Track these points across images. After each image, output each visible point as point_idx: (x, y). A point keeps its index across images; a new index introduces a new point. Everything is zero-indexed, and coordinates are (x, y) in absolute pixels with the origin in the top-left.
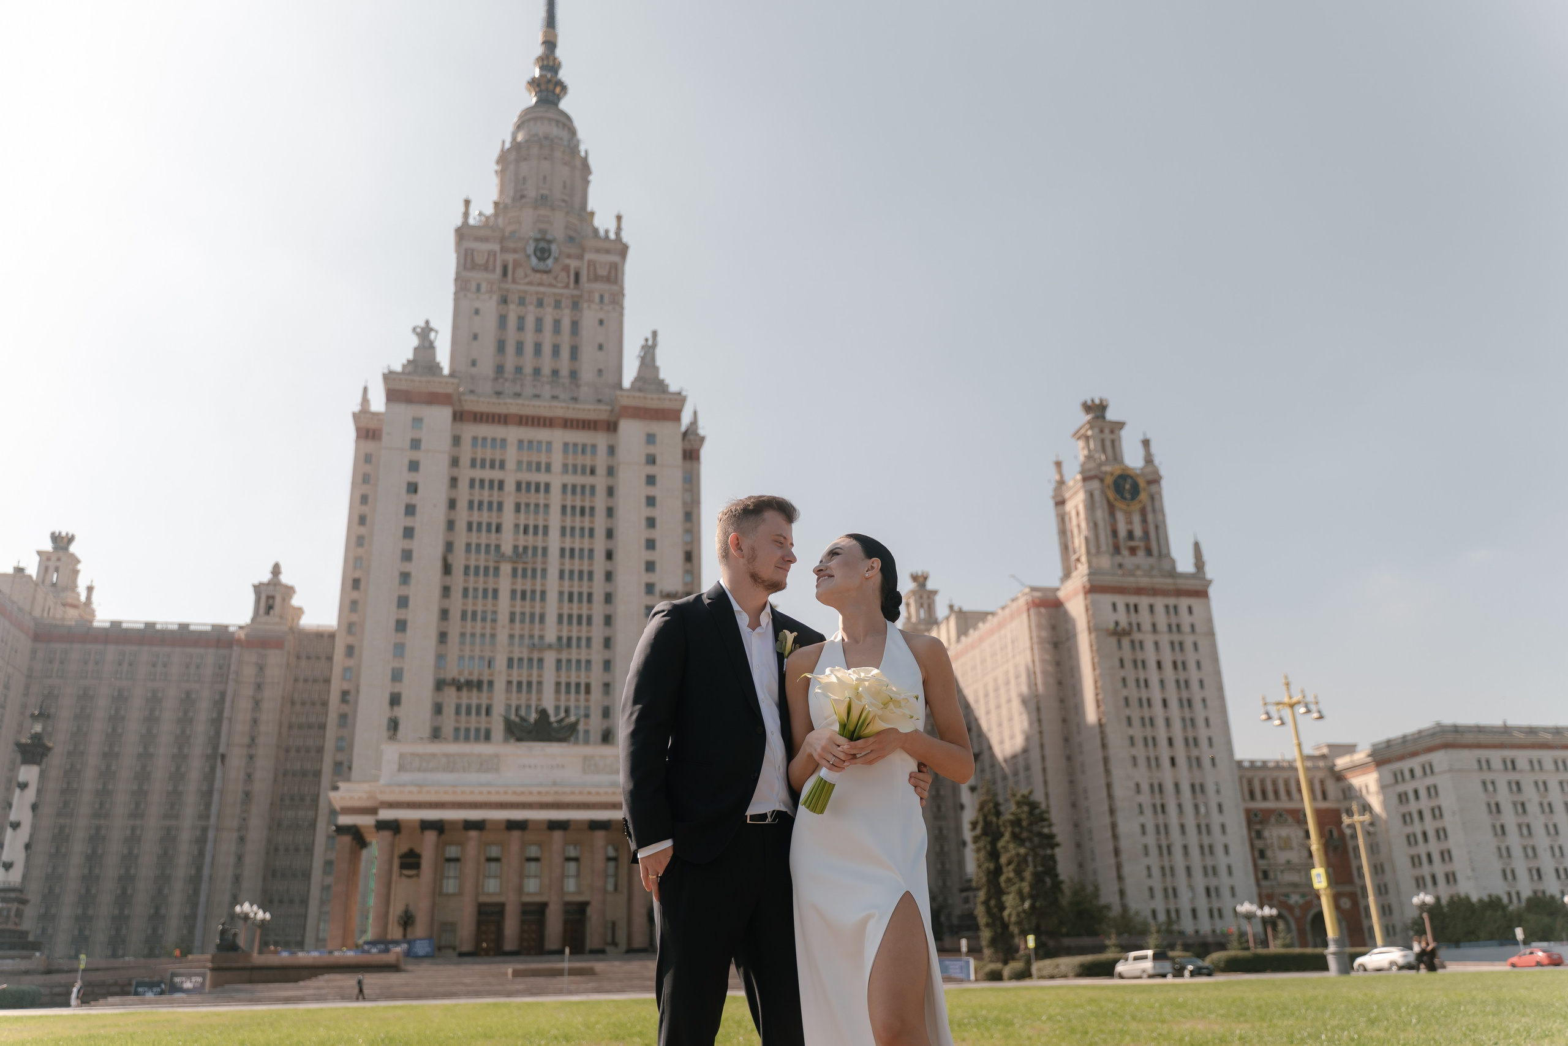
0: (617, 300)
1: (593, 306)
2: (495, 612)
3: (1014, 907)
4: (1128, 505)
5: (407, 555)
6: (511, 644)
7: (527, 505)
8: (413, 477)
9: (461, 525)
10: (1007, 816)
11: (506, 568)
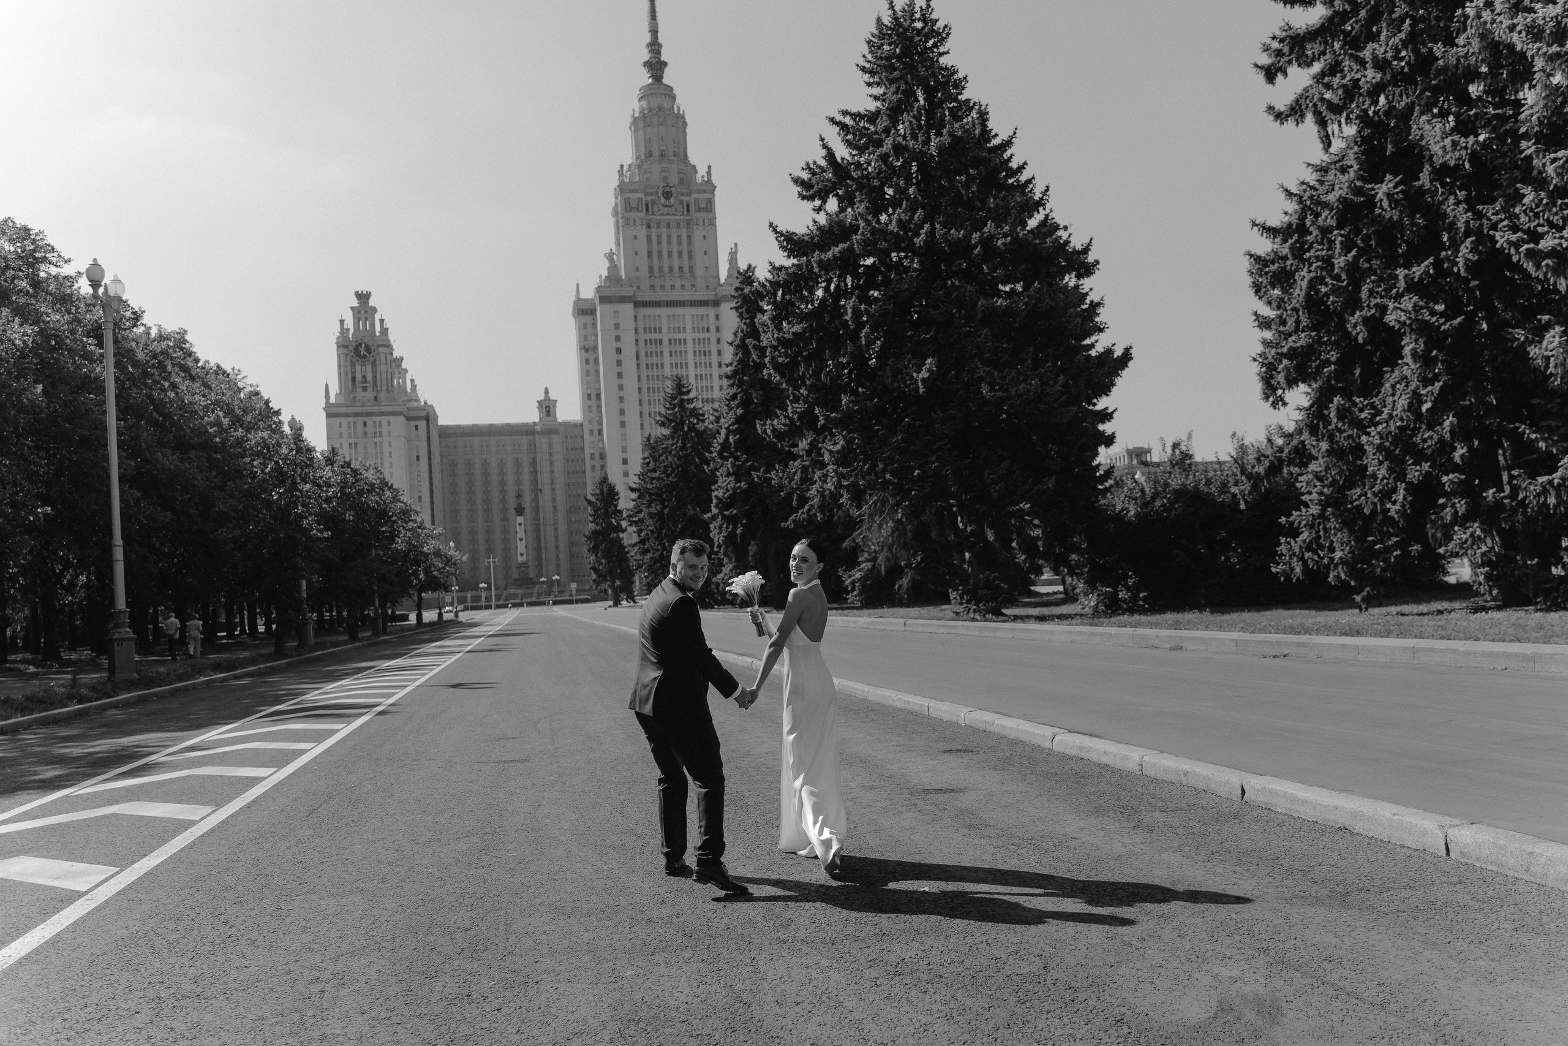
0: (712, 223)
1: (700, 228)
7: (676, 352)
8: (618, 345)
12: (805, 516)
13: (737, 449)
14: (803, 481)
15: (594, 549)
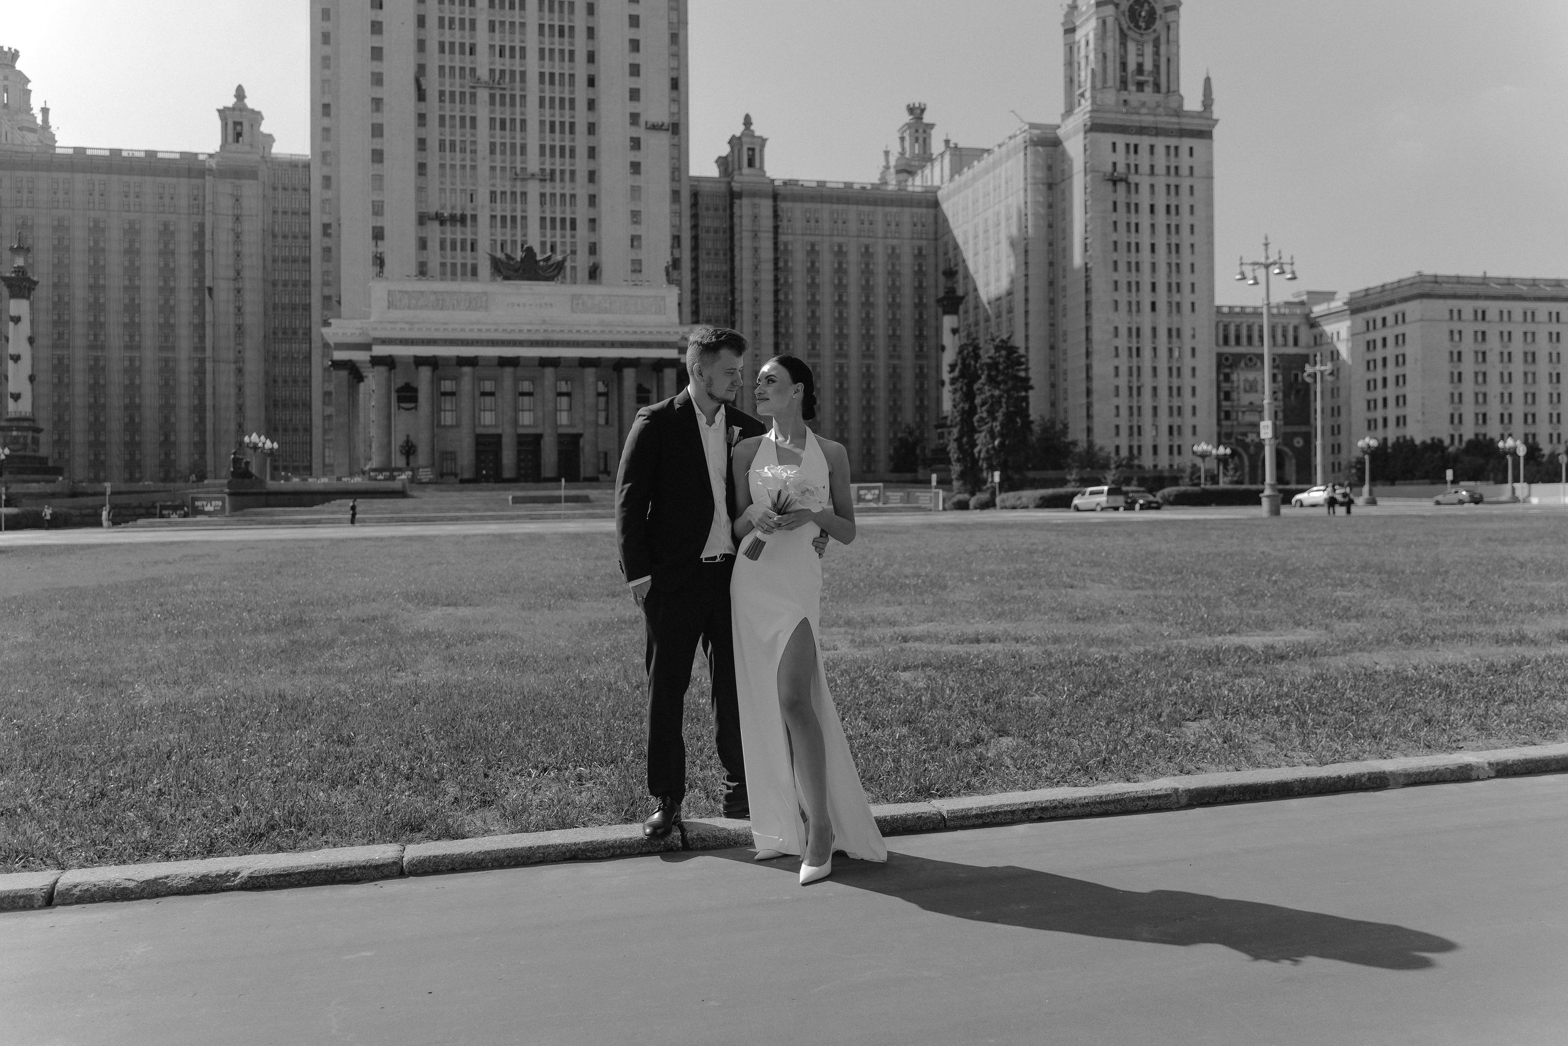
2: (474, 143)
3: (984, 445)
4: (1142, 35)
5: (378, 79)
6: (493, 177)
9: (432, 46)
10: (985, 359)
11: (483, 95)
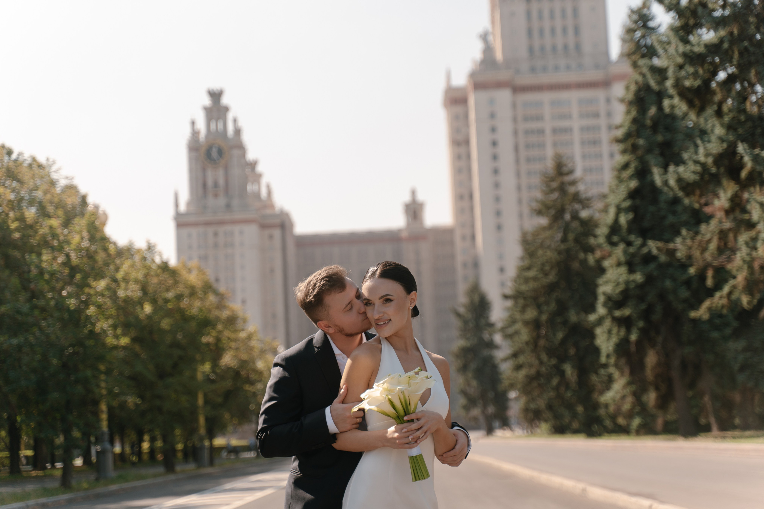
8: (494, 137)
9: (523, 160)
12: (724, 301)
13: (630, 231)
14: (720, 250)
15: (464, 368)
